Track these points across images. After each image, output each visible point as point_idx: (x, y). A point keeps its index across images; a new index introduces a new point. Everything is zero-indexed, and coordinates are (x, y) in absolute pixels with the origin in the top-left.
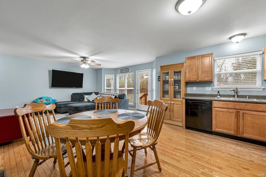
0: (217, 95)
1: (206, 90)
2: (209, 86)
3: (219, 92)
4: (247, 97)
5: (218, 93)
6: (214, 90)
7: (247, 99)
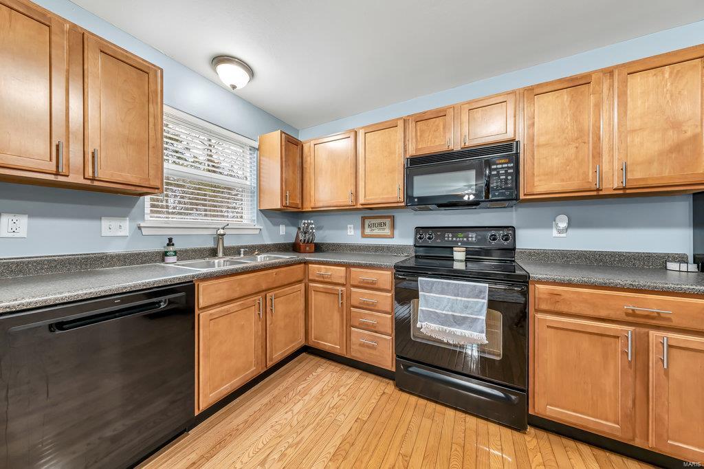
0: (165, 254)
1: (105, 232)
2: (123, 216)
3: (170, 240)
4: (242, 252)
5: (168, 245)
6: (145, 232)
7: (242, 256)
